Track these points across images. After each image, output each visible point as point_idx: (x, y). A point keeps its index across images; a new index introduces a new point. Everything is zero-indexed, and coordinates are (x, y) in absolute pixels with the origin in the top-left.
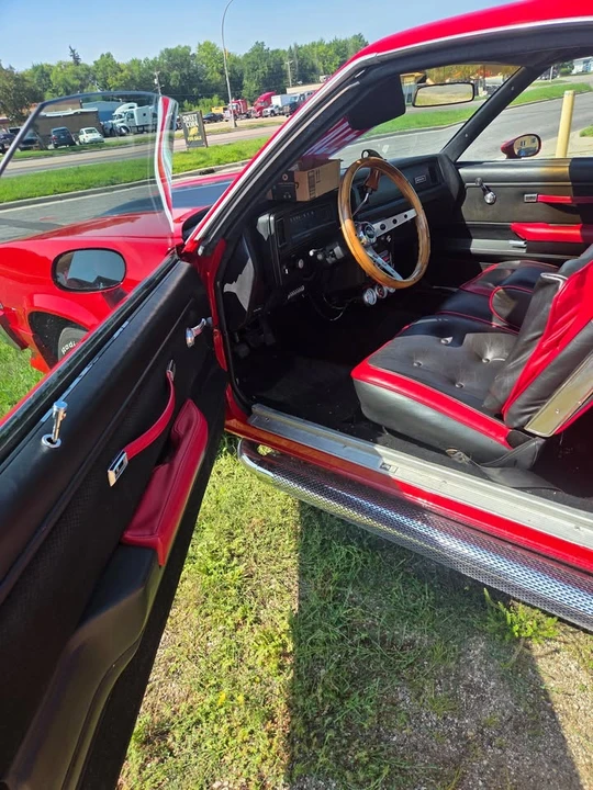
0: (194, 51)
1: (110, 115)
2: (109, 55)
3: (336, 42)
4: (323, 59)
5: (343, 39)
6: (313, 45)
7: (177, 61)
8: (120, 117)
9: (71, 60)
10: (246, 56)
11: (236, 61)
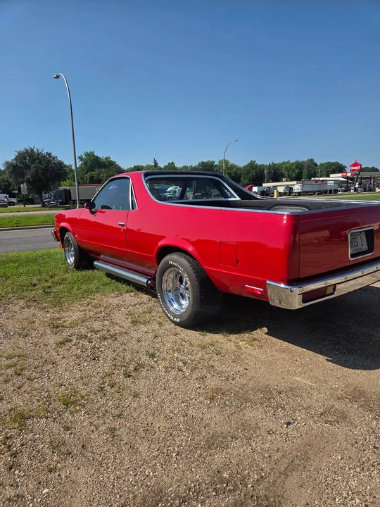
0: (216, 163)
1: (165, 191)
2: (173, 163)
3: (297, 162)
4: (288, 170)
5: (302, 160)
6: (284, 163)
7: (207, 168)
8: (170, 192)
9: (153, 164)
10: (244, 166)
11: (238, 169)
